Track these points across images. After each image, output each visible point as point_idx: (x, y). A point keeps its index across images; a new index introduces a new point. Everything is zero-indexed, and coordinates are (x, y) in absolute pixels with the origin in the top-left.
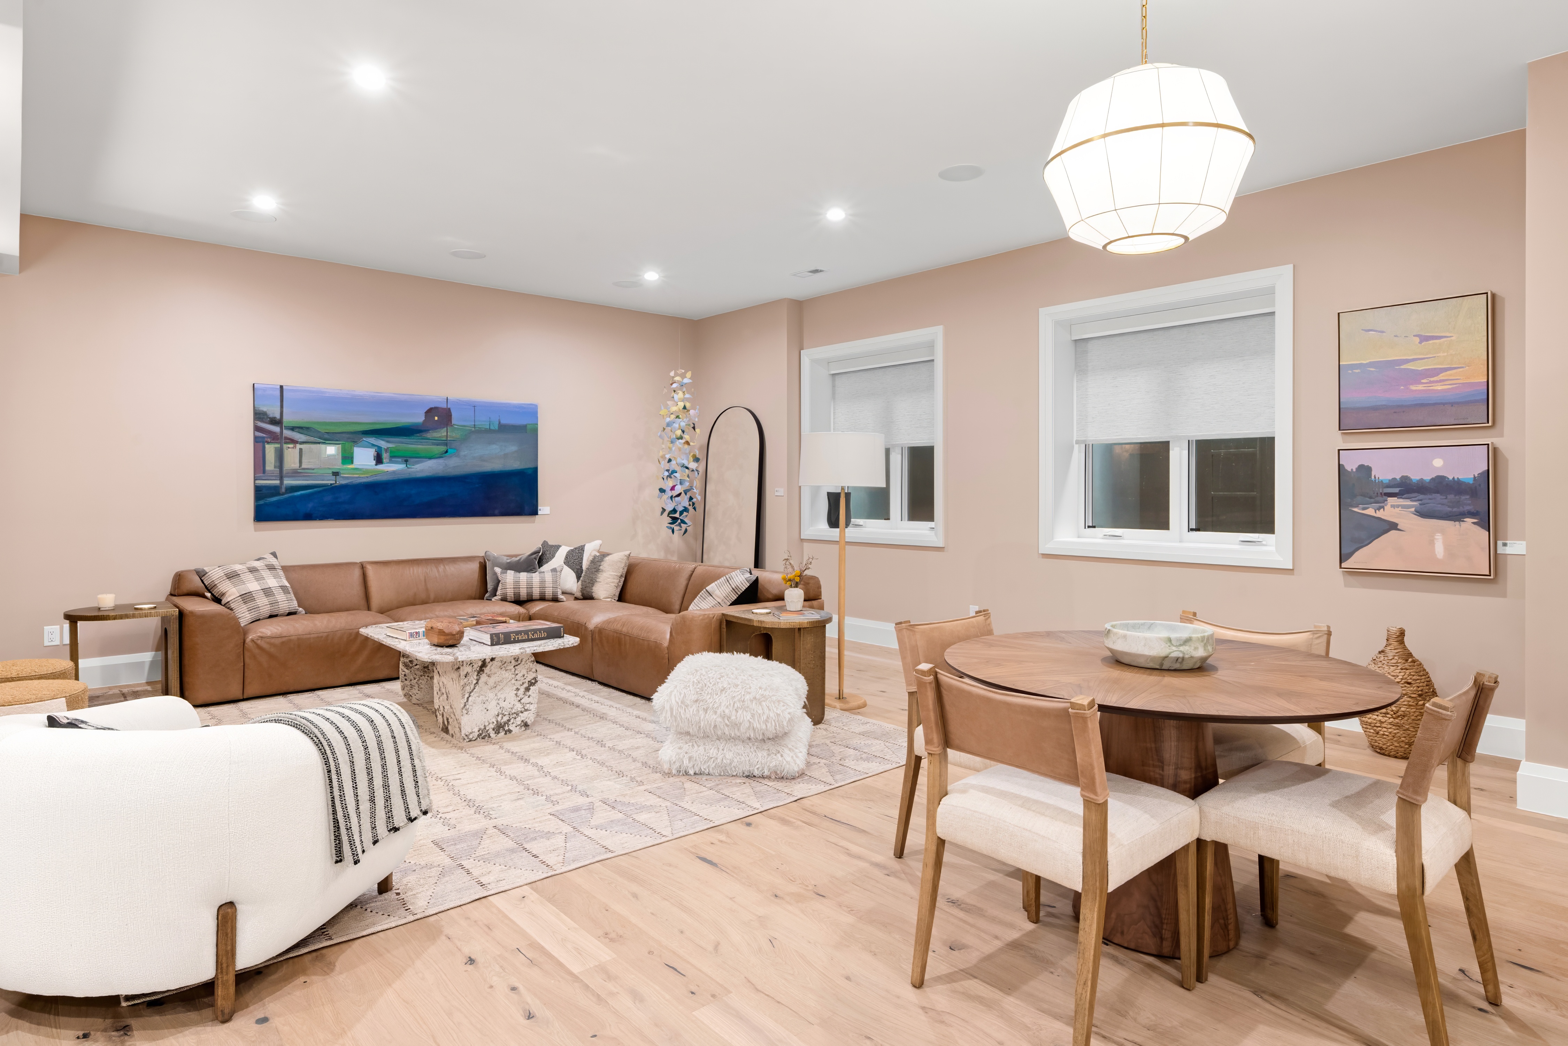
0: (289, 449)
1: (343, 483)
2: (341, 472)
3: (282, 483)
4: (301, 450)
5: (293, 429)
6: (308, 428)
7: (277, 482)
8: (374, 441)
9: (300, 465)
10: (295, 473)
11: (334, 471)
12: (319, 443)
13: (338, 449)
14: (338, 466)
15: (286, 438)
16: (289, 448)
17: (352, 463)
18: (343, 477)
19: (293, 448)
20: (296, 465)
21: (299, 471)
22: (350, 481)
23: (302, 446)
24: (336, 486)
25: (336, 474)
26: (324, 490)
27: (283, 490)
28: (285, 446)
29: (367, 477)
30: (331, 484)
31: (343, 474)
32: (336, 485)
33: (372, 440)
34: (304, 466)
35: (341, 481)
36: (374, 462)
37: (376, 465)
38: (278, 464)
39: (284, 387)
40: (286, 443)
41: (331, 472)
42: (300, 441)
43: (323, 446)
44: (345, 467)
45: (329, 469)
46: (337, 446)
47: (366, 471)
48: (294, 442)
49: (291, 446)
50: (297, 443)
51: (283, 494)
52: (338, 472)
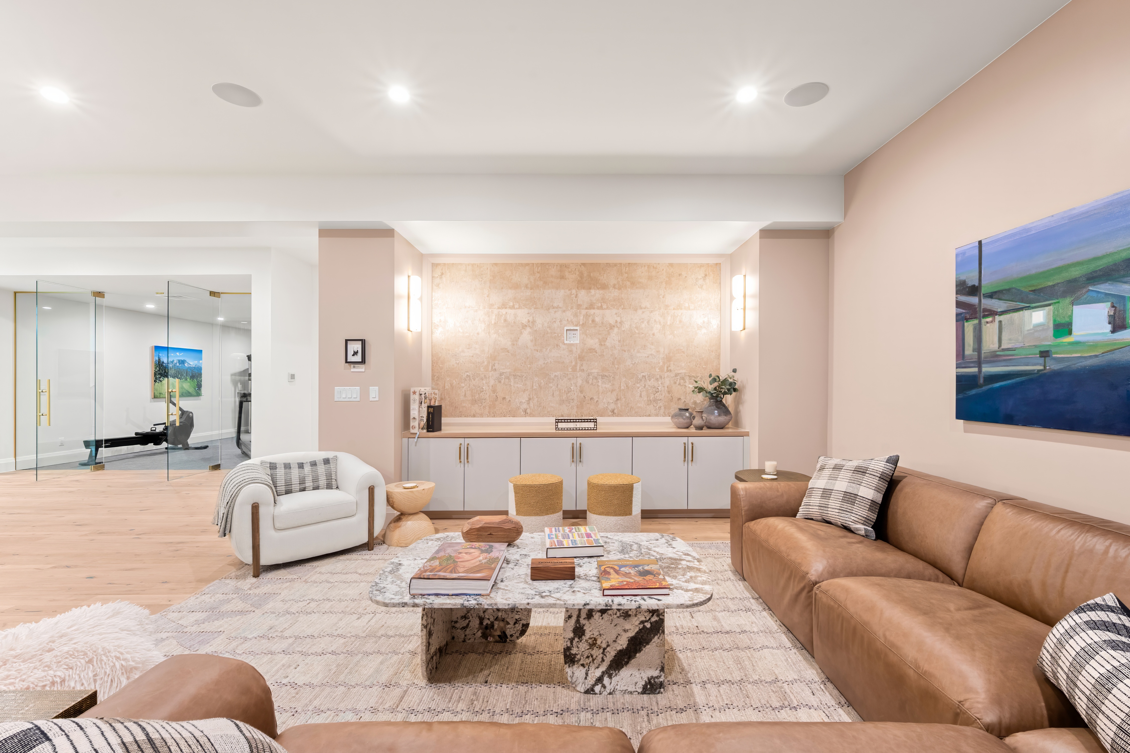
0: (988, 325)
1: (1055, 368)
2: (1053, 350)
3: (980, 371)
4: (1000, 322)
5: (991, 296)
6: (1008, 290)
7: (975, 370)
8: (1111, 287)
9: (1000, 346)
10: (994, 358)
11: (1042, 350)
12: (1022, 309)
13: (1048, 314)
14: (1048, 340)
15: (985, 310)
16: (987, 322)
17: (1070, 333)
18: (1056, 359)
19: (992, 322)
20: (995, 346)
21: (998, 353)
22: (1067, 364)
23: (1002, 318)
24: (1045, 374)
25: (1045, 354)
26: (1031, 380)
27: (981, 381)
28: (984, 320)
29: (1096, 356)
30: (1039, 371)
31: (1057, 353)
32: (1045, 371)
33: (1104, 288)
34: (1004, 346)
35: (1052, 366)
36: (1109, 327)
37: (1113, 331)
38: (976, 346)
39: (983, 242)
40: (985, 316)
41: (1038, 352)
42: (999, 310)
43: (1026, 313)
44: (1059, 341)
45: (1036, 346)
46: (1047, 308)
47: (1095, 345)
48: (992, 313)
49: (989, 319)
50: (996, 315)
51: (981, 386)
52: (1047, 352)
